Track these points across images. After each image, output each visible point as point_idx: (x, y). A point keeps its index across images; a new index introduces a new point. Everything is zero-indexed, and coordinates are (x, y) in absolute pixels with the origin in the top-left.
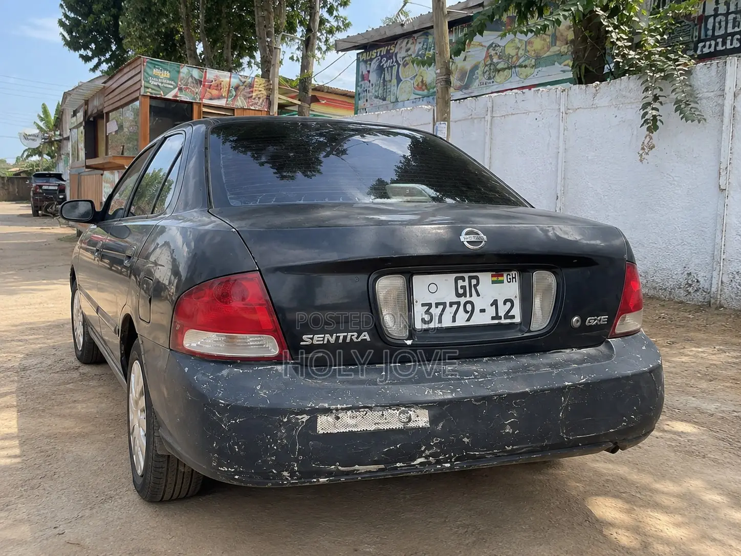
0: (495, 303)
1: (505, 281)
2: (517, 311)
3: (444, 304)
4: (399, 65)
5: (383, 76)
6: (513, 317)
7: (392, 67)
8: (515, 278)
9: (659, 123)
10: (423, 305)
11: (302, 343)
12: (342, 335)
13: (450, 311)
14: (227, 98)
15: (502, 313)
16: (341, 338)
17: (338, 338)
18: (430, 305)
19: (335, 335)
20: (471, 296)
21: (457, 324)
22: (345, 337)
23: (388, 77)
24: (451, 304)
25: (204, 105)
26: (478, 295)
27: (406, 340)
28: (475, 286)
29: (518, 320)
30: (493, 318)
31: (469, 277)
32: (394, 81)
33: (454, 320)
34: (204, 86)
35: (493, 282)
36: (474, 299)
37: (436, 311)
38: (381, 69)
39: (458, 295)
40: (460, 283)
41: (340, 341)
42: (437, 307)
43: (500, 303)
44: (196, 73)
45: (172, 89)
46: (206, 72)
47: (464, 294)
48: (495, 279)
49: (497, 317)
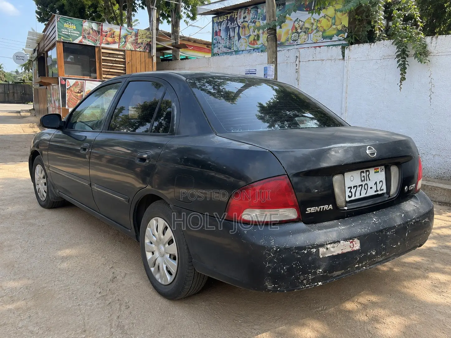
0: (376, 183)
1: (380, 171)
2: (384, 187)
3: (356, 186)
4: (239, 27)
5: (229, 33)
6: (383, 190)
7: (234, 28)
8: (383, 169)
9: (407, 66)
10: (349, 188)
11: (306, 212)
12: (322, 207)
13: (359, 189)
14: (119, 43)
15: (378, 189)
16: (322, 208)
17: (320, 208)
18: (351, 188)
19: (319, 207)
20: (367, 181)
21: (362, 196)
22: (323, 208)
23: (232, 34)
24: (359, 186)
25: (102, 48)
26: (370, 180)
27: (345, 207)
28: (368, 175)
29: (385, 191)
30: (375, 192)
31: (366, 171)
32: (236, 38)
33: (360, 195)
34: (102, 35)
35: (375, 172)
36: (368, 182)
37: (353, 191)
38: (227, 29)
39: (362, 181)
40: (363, 174)
41: (321, 210)
42: (354, 188)
43: (378, 183)
44: (94, 26)
45: (79, 37)
46: (102, 25)
47: (364, 180)
48: (375, 171)
49: (377, 191)
